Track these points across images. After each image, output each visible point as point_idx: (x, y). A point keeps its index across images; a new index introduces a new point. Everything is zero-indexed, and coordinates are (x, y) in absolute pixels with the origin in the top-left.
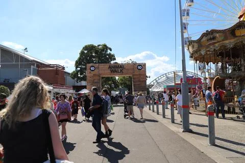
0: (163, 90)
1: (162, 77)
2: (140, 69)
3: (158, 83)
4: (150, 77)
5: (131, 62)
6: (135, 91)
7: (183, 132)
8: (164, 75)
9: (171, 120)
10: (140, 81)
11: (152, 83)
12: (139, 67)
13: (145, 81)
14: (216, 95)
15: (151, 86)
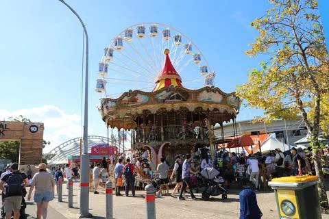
0: (67, 162)
1: (69, 143)
2: (33, 132)
3: (62, 152)
4: (49, 143)
5: (21, 120)
6: (22, 163)
7: (81, 217)
8: (73, 141)
9: (68, 204)
10: (32, 149)
11: (53, 152)
12: (33, 129)
13: (41, 150)
14: (127, 169)
15: (50, 156)
